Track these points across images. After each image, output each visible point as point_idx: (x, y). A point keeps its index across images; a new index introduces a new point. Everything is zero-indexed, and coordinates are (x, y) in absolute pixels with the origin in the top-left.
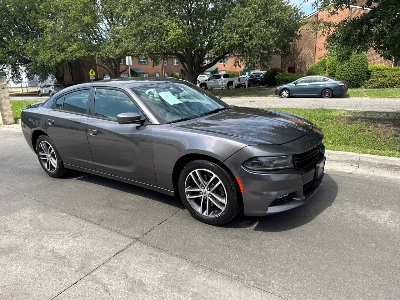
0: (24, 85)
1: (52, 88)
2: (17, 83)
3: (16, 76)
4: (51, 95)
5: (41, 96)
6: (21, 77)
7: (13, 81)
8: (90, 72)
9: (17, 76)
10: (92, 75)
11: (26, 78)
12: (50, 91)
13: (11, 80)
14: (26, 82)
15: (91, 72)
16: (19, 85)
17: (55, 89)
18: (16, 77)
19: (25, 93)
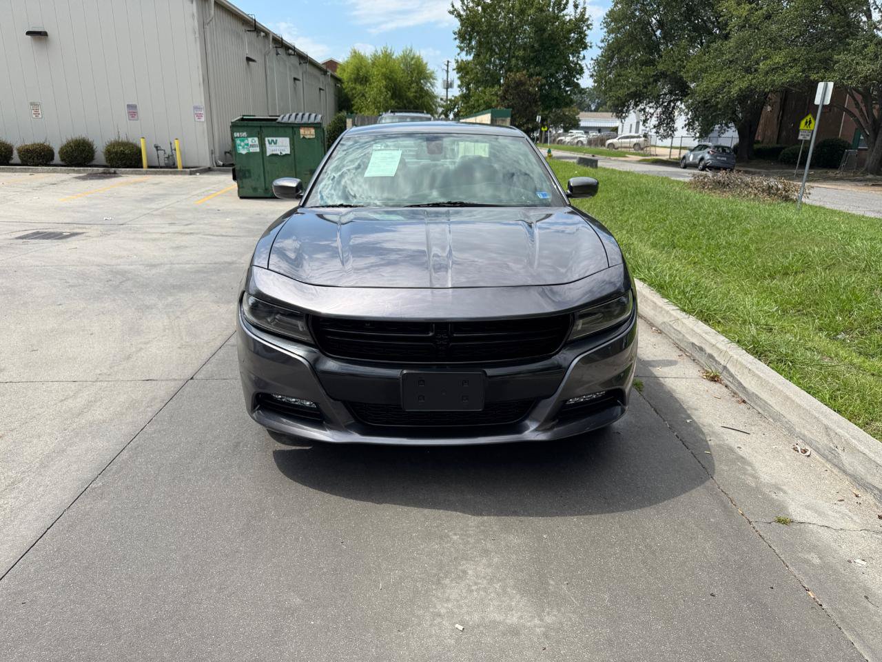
0: (677, 143)
1: (709, 152)
2: (665, 137)
3: (667, 122)
4: (701, 166)
5: (685, 167)
6: (673, 127)
7: (657, 132)
8: (803, 123)
9: (668, 124)
10: (805, 128)
11: (683, 128)
12: (702, 159)
13: (654, 130)
14: (682, 137)
15: (806, 122)
16: (667, 142)
17: (712, 155)
18: (665, 125)
19: (674, 159)
